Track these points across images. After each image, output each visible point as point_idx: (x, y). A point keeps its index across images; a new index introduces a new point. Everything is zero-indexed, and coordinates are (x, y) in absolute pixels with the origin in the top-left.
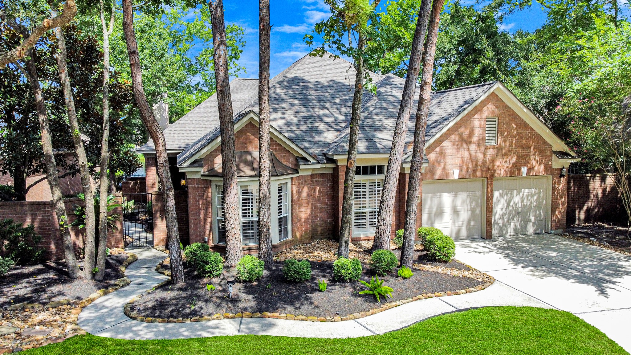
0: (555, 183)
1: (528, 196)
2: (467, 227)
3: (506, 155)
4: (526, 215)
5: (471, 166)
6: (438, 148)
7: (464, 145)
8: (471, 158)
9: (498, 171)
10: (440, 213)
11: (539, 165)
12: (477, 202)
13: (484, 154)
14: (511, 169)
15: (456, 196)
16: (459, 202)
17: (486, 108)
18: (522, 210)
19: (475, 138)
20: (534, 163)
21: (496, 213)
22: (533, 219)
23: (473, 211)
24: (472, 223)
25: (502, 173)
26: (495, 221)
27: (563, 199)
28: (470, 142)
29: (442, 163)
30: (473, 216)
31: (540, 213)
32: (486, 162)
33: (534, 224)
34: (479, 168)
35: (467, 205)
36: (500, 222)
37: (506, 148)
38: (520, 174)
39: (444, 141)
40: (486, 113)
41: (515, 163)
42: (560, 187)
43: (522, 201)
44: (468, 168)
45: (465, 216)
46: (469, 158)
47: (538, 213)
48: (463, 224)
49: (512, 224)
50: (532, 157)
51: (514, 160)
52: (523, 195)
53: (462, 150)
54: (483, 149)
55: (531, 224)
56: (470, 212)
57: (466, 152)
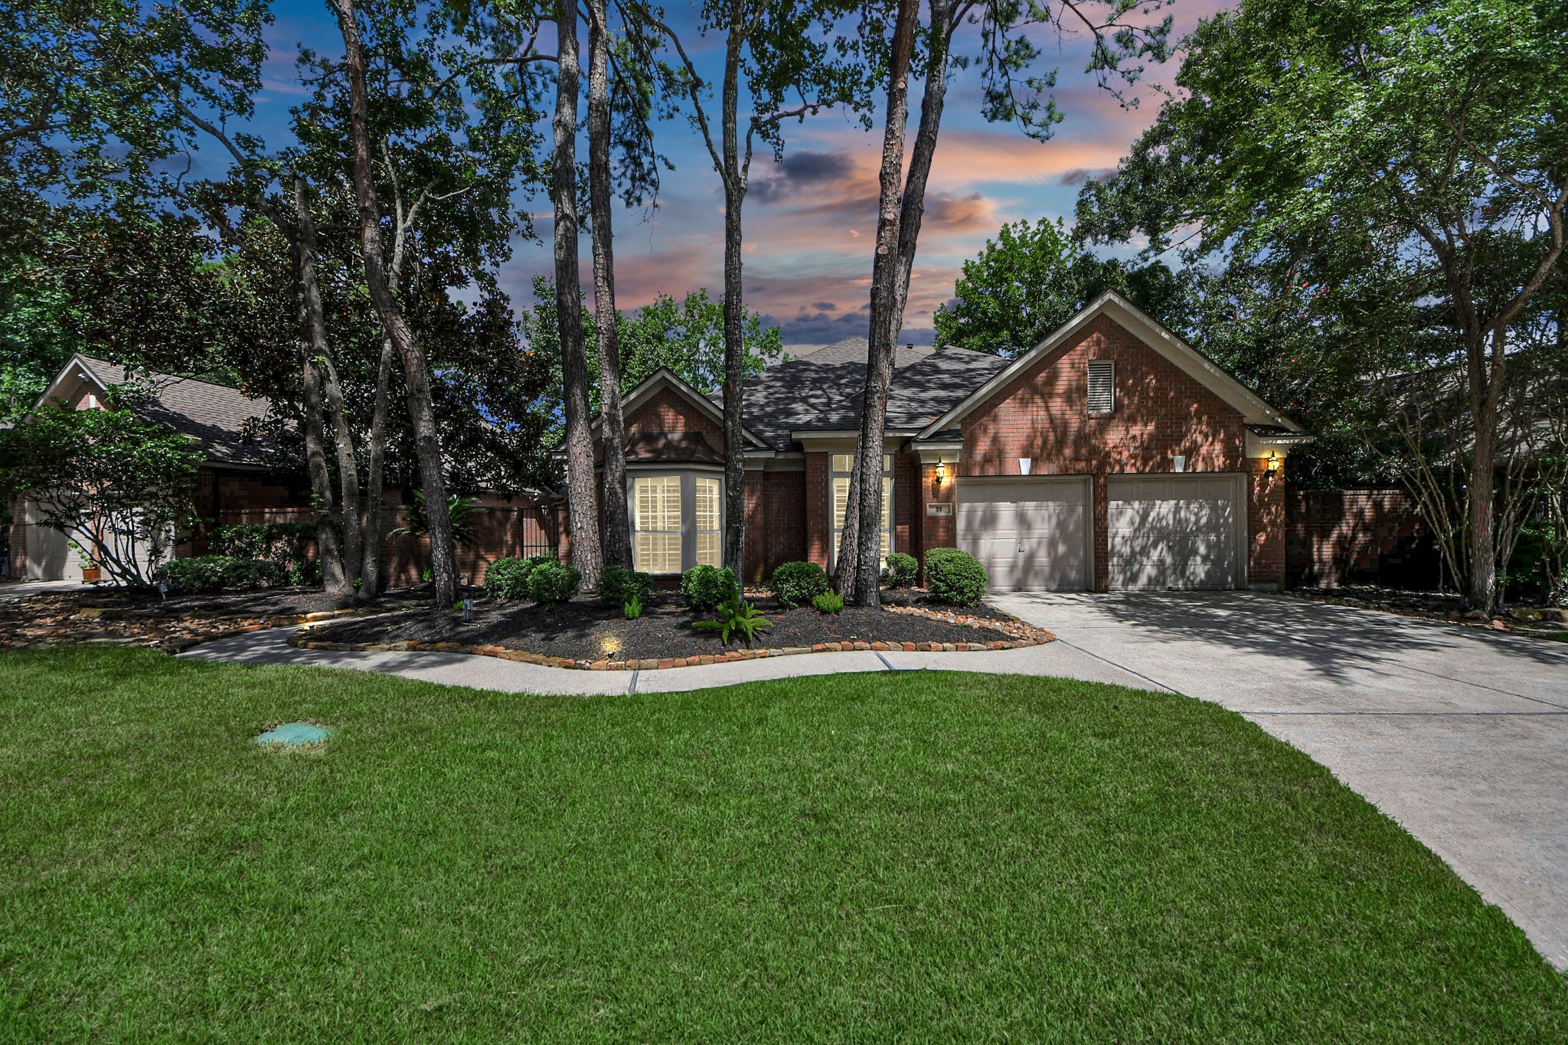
0: (1254, 487)
2: (1049, 553)
3: (1132, 418)
5: (1051, 436)
6: (986, 418)
7: (1038, 400)
8: (1051, 421)
11: (1212, 443)
17: (1086, 343)
18: (1175, 529)
19: (1061, 386)
20: (1199, 438)
21: (1116, 532)
22: (1202, 550)
24: (1061, 547)
26: (1113, 547)
28: (1051, 395)
29: (991, 430)
31: (1219, 538)
32: (1085, 428)
33: (1205, 559)
34: (1070, 439)
36: (1126, 550)
39: (997, 405)
41: (1153, 435)
44: (1045, 442)
46: (1047, 421)
47: (1214, 538)
48: (1039, 543)
50: (1194, 426)
51: (1151, 428)
53: (1032, 408)
55: (1199, 559)
57: (1042, 413)
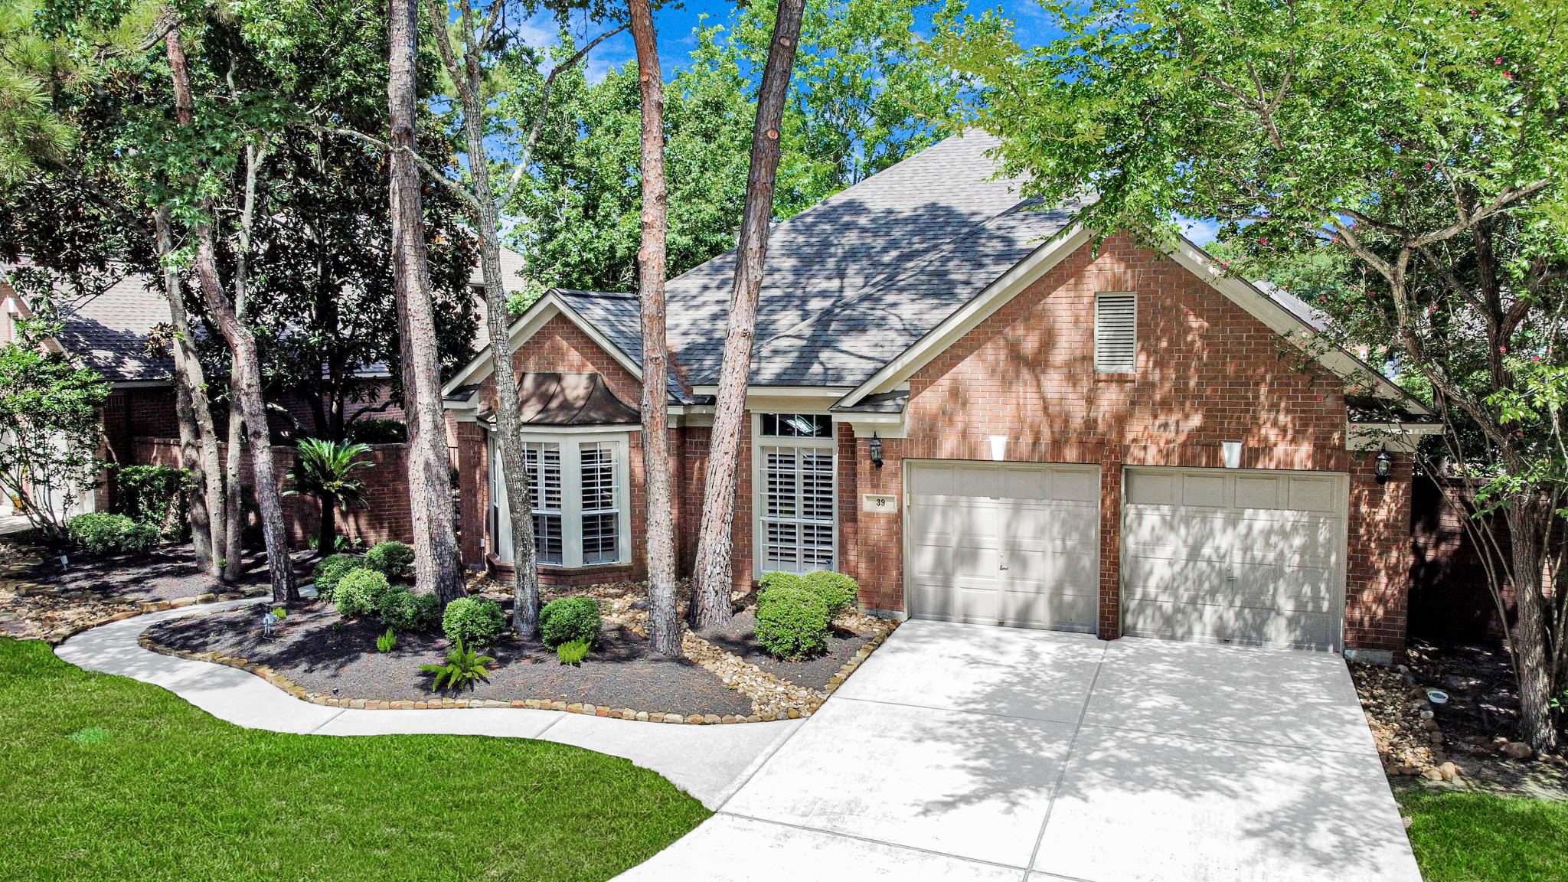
0: (1358, 498)
1: (1268, 534)
2: (1051, 601)
3: (1165, 405)
4: (1262, 591)
5: (1046, 431)
6: (947, 376)
7: (1026, 374)
8: (1045, 408)
9: (1136, 451)
10: (969, 553)
11: (1293, 441)
12: (1084, 535)
13: (1090, 401)
14: (1184, 445)
15: (1017, 509)
16: (1026, 530)
17: (1092, 268)
18: (1244, 575)
19: (1060, 355)
20: (1272, 434)
21: (1151, 572)
22: (1288, 606)
23: (1071, 557)
24: (1069, 595)
25: (1152, 456)
27: (1394, 554)
28: (1045, 366)
29: (959, 420)
30: (1071, 573)
31: (1316, 590)
32: (1095, 421)
33: (1292, 622)
34: (1073, 436)
35: (1053, 539)
36: (1166, 601)
37: (1167, 386)
38: (1215, 461)
39: (962, 358)
40: (1093, 282)
41: (1200, 429)
42: (1382, 514)
43: (1246, 550)
45: (1045, 569)
46: (1040, 407)
47: (1307, 590)
48: (1038, 591)
49: (1209, 612)
50: (1264, 415)
51: (1196, 421)
52: (1250, 528)
53: (1019, 388)
54: (1085, 385)
55: (1282, 622)
56: (1061, 562)
57: (1033, 397)
